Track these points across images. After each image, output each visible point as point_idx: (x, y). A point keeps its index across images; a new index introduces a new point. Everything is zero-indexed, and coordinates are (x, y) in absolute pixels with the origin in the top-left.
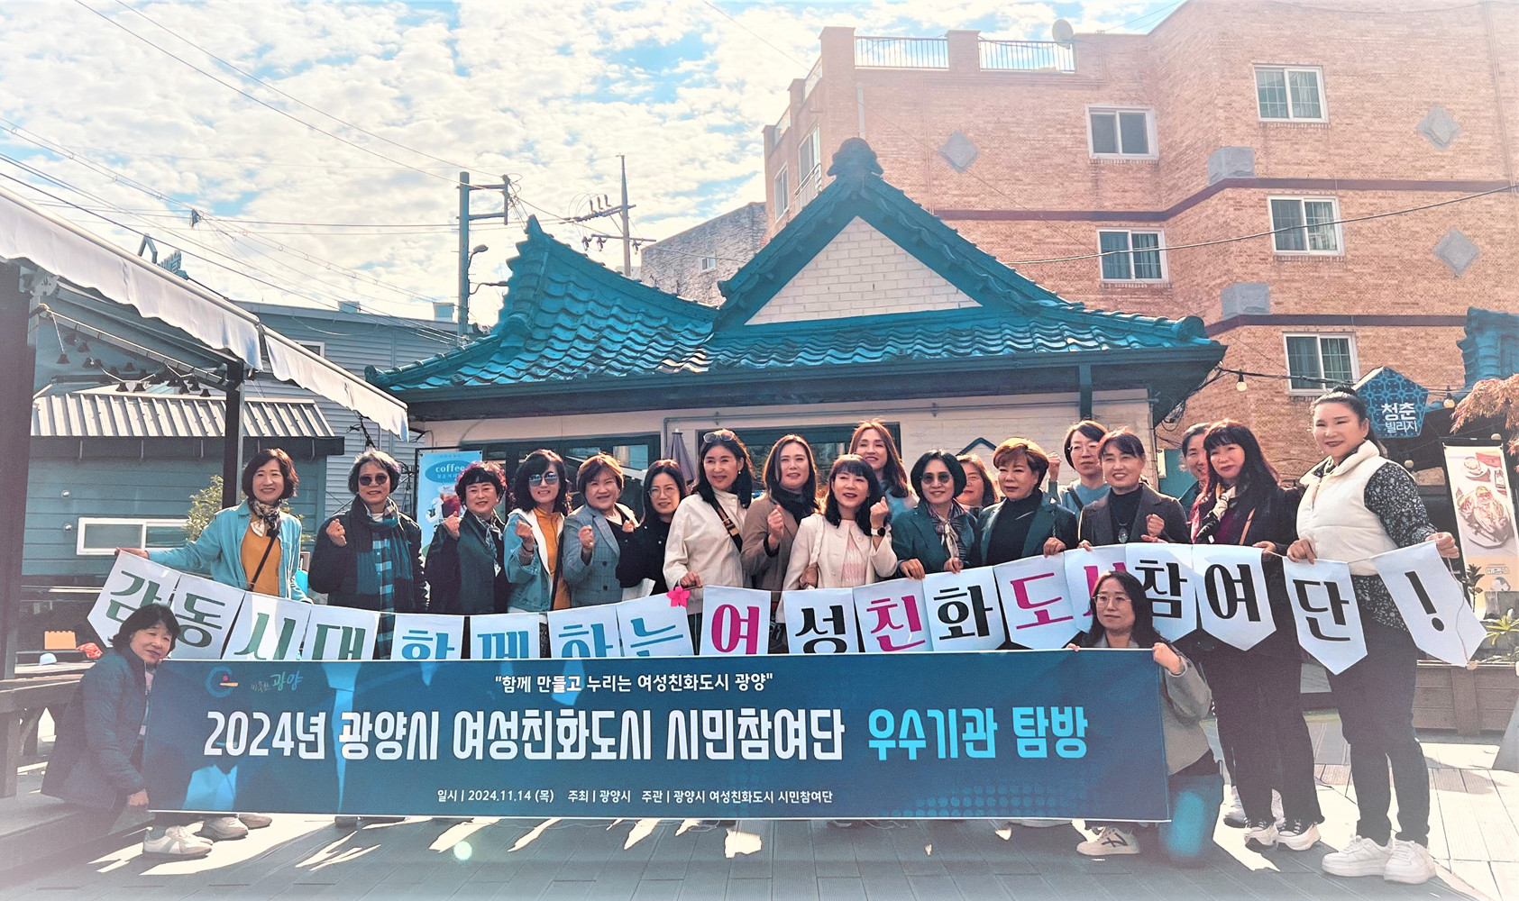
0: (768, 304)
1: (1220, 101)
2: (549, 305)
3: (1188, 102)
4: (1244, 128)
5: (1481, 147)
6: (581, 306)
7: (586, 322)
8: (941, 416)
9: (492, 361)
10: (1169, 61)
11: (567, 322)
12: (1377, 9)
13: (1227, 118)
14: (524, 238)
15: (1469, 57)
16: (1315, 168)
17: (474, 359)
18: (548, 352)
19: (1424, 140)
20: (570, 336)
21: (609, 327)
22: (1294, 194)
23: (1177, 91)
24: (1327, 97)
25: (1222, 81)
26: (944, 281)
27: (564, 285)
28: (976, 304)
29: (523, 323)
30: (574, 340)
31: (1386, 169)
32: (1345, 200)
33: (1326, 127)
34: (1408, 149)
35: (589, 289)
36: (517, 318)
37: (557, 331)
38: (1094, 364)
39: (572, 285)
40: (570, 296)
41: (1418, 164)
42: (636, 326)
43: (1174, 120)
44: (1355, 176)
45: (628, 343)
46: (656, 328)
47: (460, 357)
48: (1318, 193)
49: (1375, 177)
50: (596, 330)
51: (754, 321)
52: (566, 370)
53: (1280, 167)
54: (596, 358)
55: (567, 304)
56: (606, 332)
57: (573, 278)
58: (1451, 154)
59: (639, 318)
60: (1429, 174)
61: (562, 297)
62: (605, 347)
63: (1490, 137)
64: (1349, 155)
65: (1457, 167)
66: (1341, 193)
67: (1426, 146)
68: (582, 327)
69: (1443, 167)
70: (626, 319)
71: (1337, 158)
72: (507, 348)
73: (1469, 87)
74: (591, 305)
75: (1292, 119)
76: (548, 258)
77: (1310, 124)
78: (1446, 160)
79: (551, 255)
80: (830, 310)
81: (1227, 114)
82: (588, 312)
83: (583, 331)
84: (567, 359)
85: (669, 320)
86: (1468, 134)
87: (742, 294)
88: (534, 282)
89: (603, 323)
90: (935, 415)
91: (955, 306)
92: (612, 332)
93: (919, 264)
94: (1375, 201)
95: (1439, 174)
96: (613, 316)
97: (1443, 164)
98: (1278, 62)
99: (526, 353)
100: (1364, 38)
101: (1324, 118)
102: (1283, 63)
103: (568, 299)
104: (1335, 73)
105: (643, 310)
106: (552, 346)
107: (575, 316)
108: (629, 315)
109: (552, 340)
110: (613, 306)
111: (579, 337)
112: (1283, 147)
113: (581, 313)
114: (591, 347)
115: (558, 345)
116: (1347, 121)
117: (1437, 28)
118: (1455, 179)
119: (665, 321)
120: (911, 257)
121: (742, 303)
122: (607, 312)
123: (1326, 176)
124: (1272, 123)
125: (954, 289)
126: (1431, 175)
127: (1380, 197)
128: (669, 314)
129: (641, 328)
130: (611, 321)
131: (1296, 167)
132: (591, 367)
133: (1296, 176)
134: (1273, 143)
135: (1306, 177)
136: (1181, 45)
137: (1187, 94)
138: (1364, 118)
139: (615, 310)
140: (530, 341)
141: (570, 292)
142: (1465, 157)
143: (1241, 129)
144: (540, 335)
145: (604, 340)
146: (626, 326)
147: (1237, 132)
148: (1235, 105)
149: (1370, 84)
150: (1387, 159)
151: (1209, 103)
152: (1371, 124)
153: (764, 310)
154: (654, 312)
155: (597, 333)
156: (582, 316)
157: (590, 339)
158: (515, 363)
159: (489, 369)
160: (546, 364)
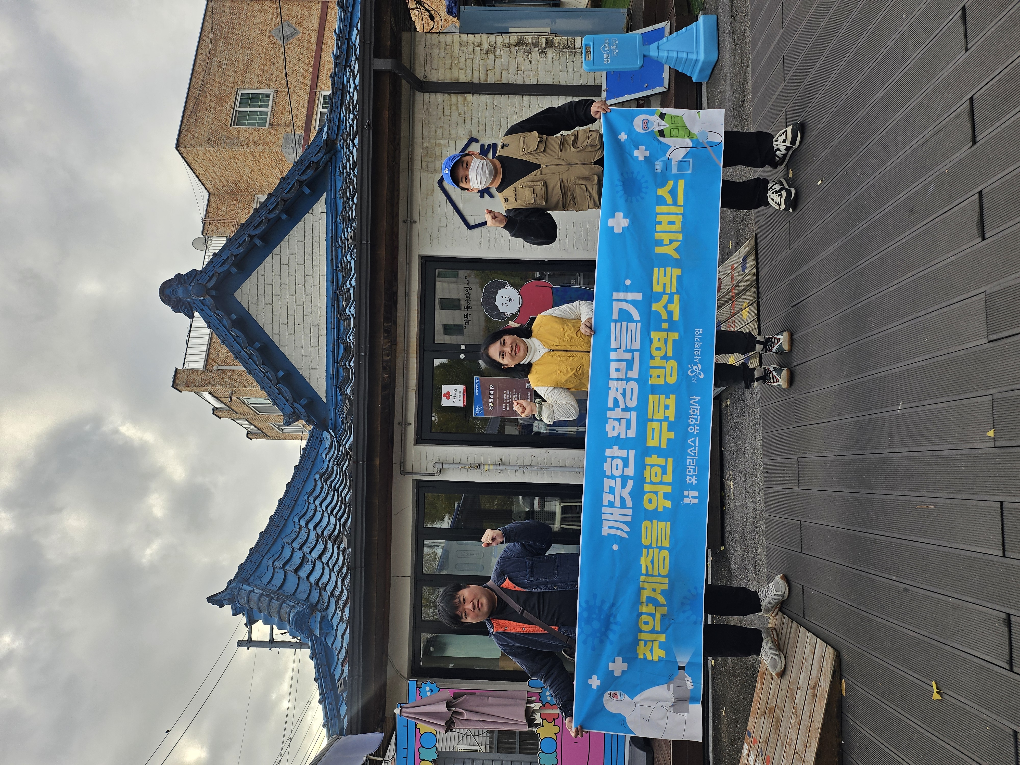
0: (308, 380)
1: (252, 148)
2: (290, 586)
3: (253, 171)
4: (271, 137)
5: (299, 13)
6: (295, 554)
7: (308, 550)
8: (416, 217)
9: (332, 645)
10: (226, 180)
11: (307, 568)
12: (206, 55)
13: (263, 145)
14: (228, 608)
15: (244, 12)
16: (301, 101)
17: (329, 665)
18: (329, 588)
19: (291, 41)
20: (319, 565)
21: (315, 528)
22: (316, 115)
23: (245, 178)
24: (257, 88)
25: (239, 145)
26: (300, 225)
27: (276, 570)
28: (323, 198)
29: (298, 614)
30: (322, 562)
31: (307, 63)
32: (323, 87)
33: (277, 92)
34: (296, 50)
35: (283, 547)
36: (294, 616)
37: (312, 579)
38: (372, 56)
39: (276, 563)
40: (284, 565)
41: (306, 46)
42: (317, 503)
43: (264, 182)
44: (309, 80)
45: (329, 509)
46: (323, 484)
47: (325, 678)
48: (317, 101)
49: (311, 70)
50: (317, 541)
51: (322, 393)
52: (344, 570)
53: (298, 120)
54: (336, 540)
55: (291, 569)
56: (319, 530)
57: (270, 562)
58: (302, 29)
59: (312, 501)
60: (312, 41)
61: (286, 573)
62: (330, 532)
63: (294, 8)
64: (296, 81)
65: (310, 26)
66: (318, 89)
67: (295, 41)
68: (313, 553)
69: (309, 34)
70: (312, 513)
71: (297, 88)
72: (321, 629)
73: (262, 13)
74: (296, 545)
75: (269, 110)
76: (249, 585)
77: (273, 100)
78: (305, 31)
79: (246, 581)
80: (318, 325)
81: (261, 145)
82: (301, 548)
83: (315, 554)
84: (336, 569)
85: (317, 473)
86: (290, 19)
87: (295, 401)
88: (265, 600)
89: (313, 534)
90: (415, 222)
91: (324, 216)
92: (320, 525)
93: (283, 244)
94: (326, 72)
95: (313, 37)
96: (307, 524)
97: (307, 34)
98: (232, 112)
99: (329, 610)
100: (223, 64)
101: (271, 92)
102: (232, 110)
103: (287, 567)
104: (243, 83)
105: (306, 498)
106: (325, 584)
107: (304, 560)
108: (309, 511)
109: (320, 584)
110: (299, 524)
111: (320, 557)
112: (286, 116)
113: (301, 555)
114: (330, 545)
115: (325, 579)
116: (274, 80)
117: (223, 26)
118: (317, 29)
119: (317, 477)
120: (276, 250)
121: (304, 402)
122: (304, 530)
123: (307, 96)
124: (270, 121)
125: (308, 216)
126: (313, 40)
127: (324, 69)
128: (313, 473)
129: (321, 498)
130: (311, 526)
131: (299, 111)
132: (343, 546)
133: (305, 112)
134: (283, 122)
135: (306, 107)
136: (215, 170)
137: (248, 170)
138: (274, 70)
139: (303, 523)
140: (319, 606)
141: (281, 565)
142: (304, 22)
143: (272, 138)
144: (315, 595)
145: (325, 533)
146: (318, 513)
147: (273, 141)
148: (255, 140)
149: (253, 65)
150: (301, 62)
151: (253, 155)
152: (278, 67)
153: (313, 384)
154: (309, 488)
155: (320, 540)
156: (304, 555)
157: (323, 546)
158: (335, 624)
159: (338, 649)
160: (338, 591)
